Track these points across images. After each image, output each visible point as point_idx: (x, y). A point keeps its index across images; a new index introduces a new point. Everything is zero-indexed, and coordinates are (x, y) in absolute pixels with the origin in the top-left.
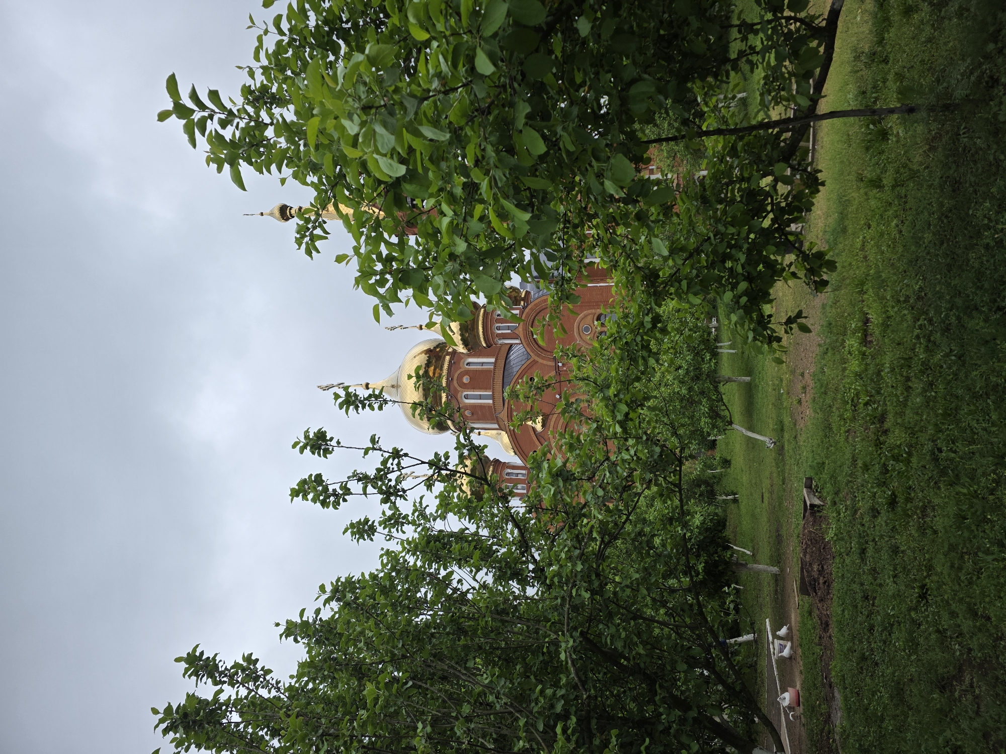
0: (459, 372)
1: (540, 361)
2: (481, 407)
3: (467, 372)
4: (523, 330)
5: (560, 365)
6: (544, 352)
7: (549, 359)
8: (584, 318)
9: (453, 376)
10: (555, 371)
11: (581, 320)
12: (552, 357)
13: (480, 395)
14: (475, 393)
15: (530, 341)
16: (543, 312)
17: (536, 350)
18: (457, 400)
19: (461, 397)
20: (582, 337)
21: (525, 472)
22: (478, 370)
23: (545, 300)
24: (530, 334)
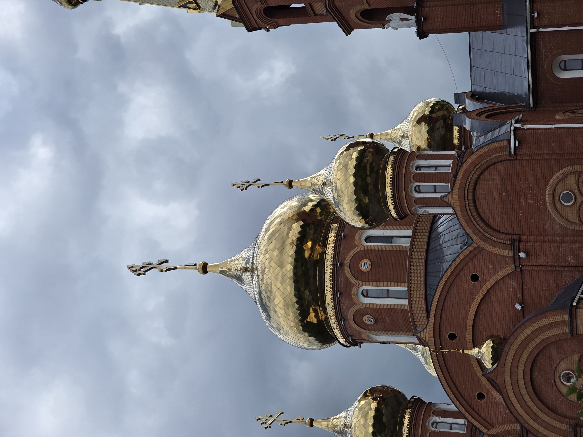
0: (352, 252)
1: (488, 248)
2: (391, 311)
3: (366, 254)
4: (459, 197)
5: (522, 255)
6: (495, 234)
7: (504, 246)
8: (563, 179)
9: (344, 259)
10: (513, 266)
11: (558, 183)
12: (508, 242)
13: (388, 290)
14: (379, 288)
15: (470, 215)
16: (492, 167)
17: (481, 230)
18: (351, 299)
19: (357, 294)
20: (559, 210)
21: (465, 422)
22: (384, 249)
23: (496, 150)
24: (472, 204)
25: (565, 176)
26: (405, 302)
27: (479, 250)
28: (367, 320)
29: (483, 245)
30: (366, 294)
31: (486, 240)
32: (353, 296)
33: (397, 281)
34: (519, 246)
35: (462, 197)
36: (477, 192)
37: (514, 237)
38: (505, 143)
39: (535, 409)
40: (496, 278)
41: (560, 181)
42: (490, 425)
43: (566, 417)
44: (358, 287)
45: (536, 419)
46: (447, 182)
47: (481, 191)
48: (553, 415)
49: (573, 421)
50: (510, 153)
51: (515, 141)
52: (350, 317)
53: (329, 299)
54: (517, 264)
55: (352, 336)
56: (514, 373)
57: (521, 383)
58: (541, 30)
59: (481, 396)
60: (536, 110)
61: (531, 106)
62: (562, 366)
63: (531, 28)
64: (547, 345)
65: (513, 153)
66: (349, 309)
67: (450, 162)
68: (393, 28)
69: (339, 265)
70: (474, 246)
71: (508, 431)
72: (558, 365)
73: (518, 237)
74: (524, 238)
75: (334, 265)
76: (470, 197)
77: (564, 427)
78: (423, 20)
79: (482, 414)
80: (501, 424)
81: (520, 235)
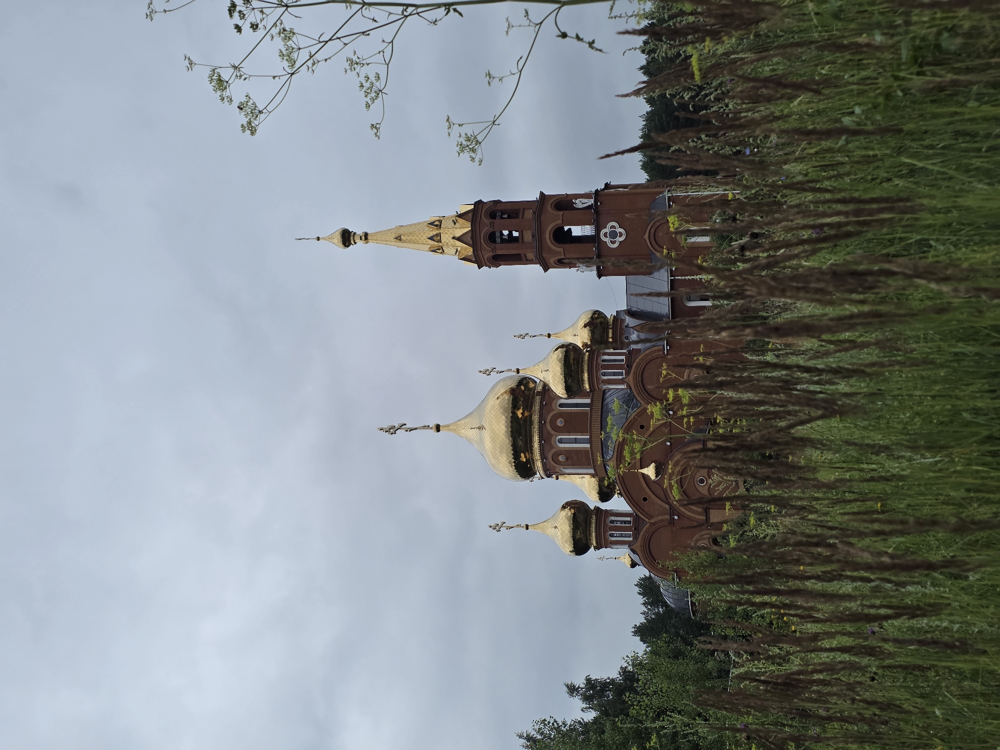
0: (551, 414)
2: (577, 452)
3: (560, 415)
4: (633, 379)
5: (671, 413)
9: (546, 419)
11: (692, 371)
13: (576, 438)
14: (570, 437)
15: (640, 389)
16: (653, 361)
17: (646, 398)
18: (551, 445)
19: (555, 441)
21: (631, 519)
22: (574, 412)
23: (655, 351)
24: (641, 383)
26: (587, 446)
27: (645, 410)
28: (561, 458)
30: (561, 441)
31: (649, 404)
32: (553, 443)
33: (583, 432)
34: (669, 407)
36: (643, 377)
38: (661, 347)
44: (556, 437)
46: (623, 370)
47: (646, 374)
49: (705, 506)
50: (664, 353)
51: (667, 346)
52: (550, 456)
53: (536, 445)
55: (550, 472)
58: (676, 278)
59: (645, 499)
61: (671, 319)
63: (671, 277)
66: (549, 451)
67: (623, 357)
68: (581, 271)
69: (543, 423)
70: (642, 408)
71: (662, 520)
72: (696, 474)
75: (540, 422)
76: (640, 379)
77: (700, 510)
78: (602, 268)
79: (646, 510)
80: (657, 516)
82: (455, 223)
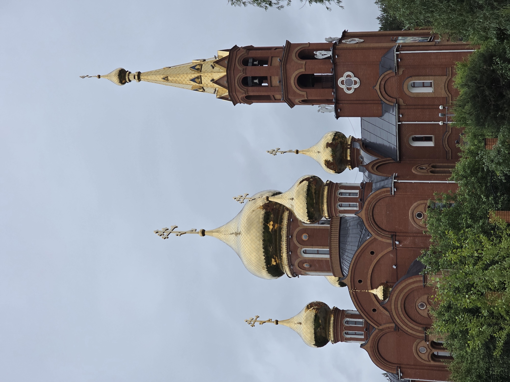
0: (297, 230)
2: (319, 261)
3: (305, 230)
4: (365, 214)
5: (397, 243)
6: (383, 232)
7: (387, 238)
8: (417, 206)
9: (293, 233)
10: (392, 247)
11: (415, 208)
12: (390, 236)
13: (318, 250)
14: (313, 249)
15: (371, 223)
16: (382, 200)
17: (376, 230)
19: (300, 252)
20: (415, 221)
21: (363, 320)
22: (315, 228)
23: (384, 192)
24: (371, 217)
25: (418, 205)
26: (328, 256)
27: (375, 239)
28: (305, 265)
29: (377, 237)
30: (305, 252)
31: (378, 235)
32: (298, 254)
33: (324, 245)
34: (395, 238)
35: (367, 214)
36: (374, 212)
37: (393, 234)
38: (389, 189)
39: (406, 321)
40: (383, 253)
41: (416, 207)
42: (379, 324)
43: (421, 324)
44: (301, 249)
45: (407, 325)
46: (357, 203)
47: (376, 211)
48: (415, 323)
49: (425, 326)
50: (392, 194)
51: (394, 188)
52: (296, 263)
53: (284, 255)
54: (394, 247)
55: (295, 273)
56: (396, 305)
57: (399, 309)
58: (403, 123)
59: (374, 310)
60: (400, 163)
61: (398, 160)
62: (420, 300)
63: (398, 122)
64: (412, 291)
65: (393, 194)
66: (296, 260)
67: (357, 191)
68: (322, 112)
69: (290, 237)
70: (373, 238)
71: (388, 327)
72: (417, 300)
73: (395, 234)
74: (397, 234)
75: (287, 237)
76: (371, 214)
77: (420, 329)
78: (339, 111)
79: (375, 319)
80: (385, 324)
81: (396, 232)
82: (213, 68)
